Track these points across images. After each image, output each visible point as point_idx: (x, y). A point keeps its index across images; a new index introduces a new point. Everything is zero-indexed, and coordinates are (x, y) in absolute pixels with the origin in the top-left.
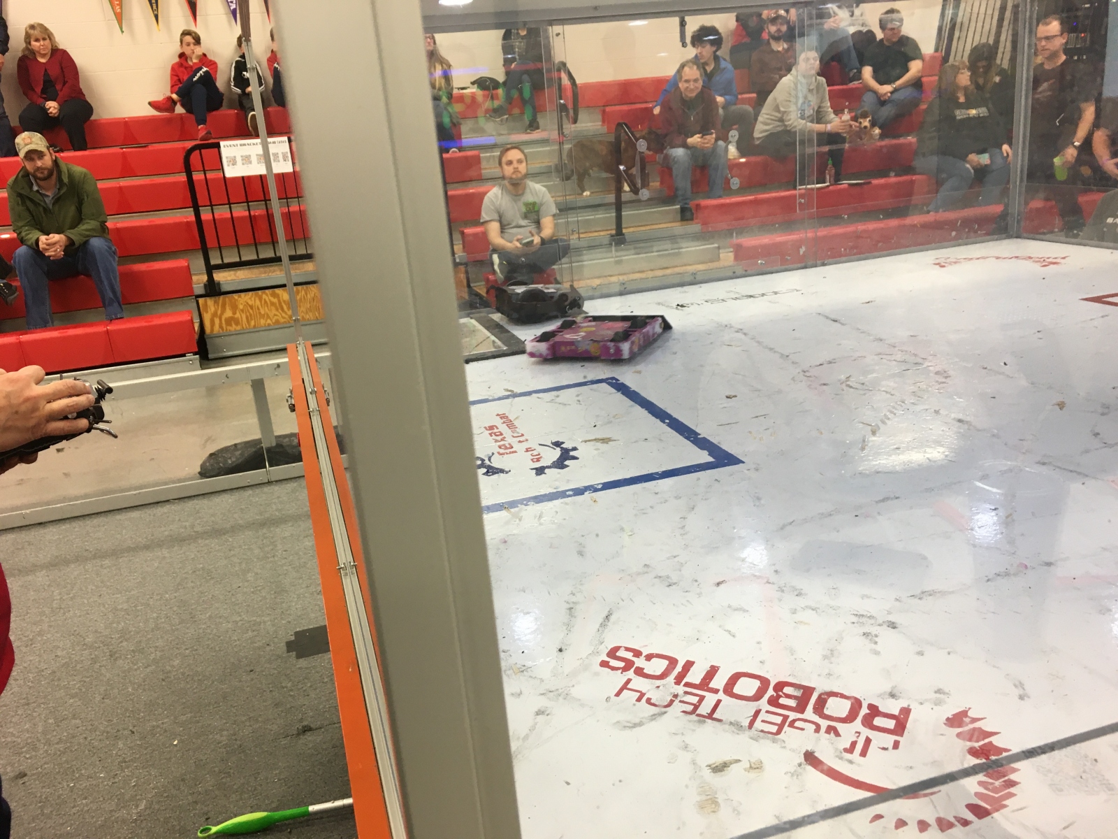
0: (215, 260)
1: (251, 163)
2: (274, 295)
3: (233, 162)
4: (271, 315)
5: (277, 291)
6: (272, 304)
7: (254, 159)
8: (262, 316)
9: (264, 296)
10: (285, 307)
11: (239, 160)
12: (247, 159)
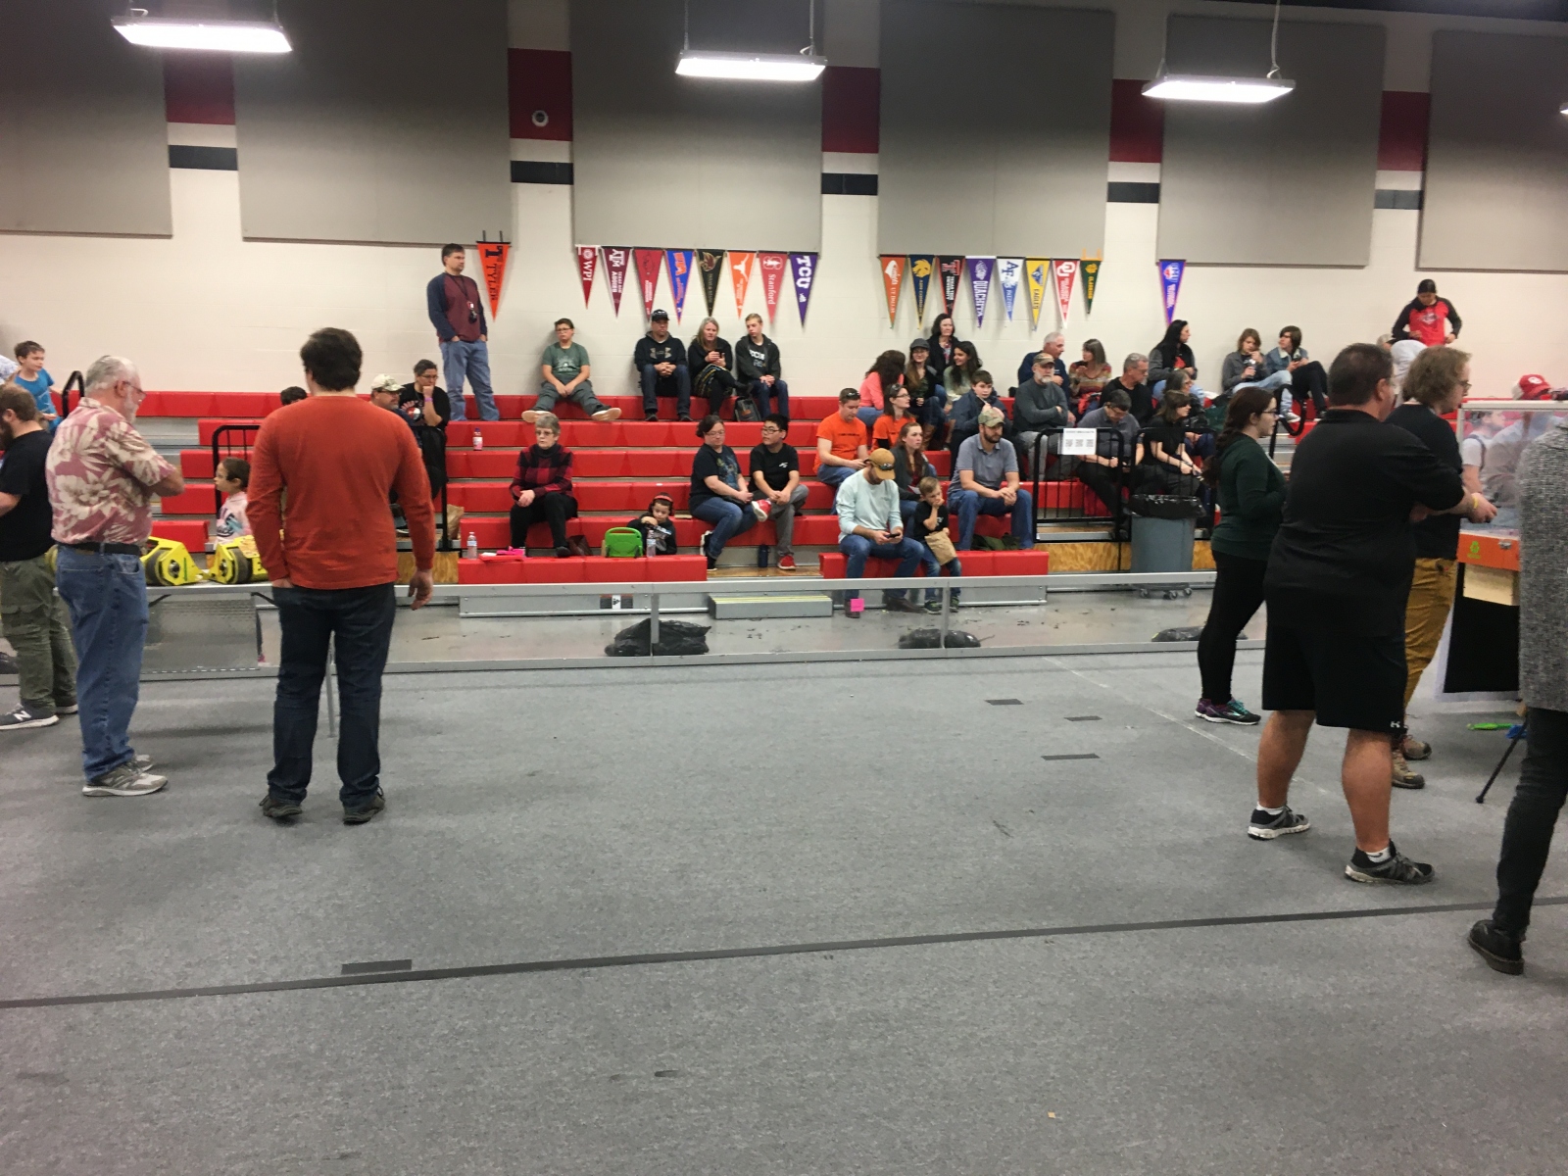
0: (1040, 517)
1: (1081, 445)
2: (1074, 548)
3: (1070, 444)
4: (1068, 562)
5: (1077, 544)
6: (1071, 554)
7: (1085, 443)
8: (1061, 563)
9: (1066, 548)
10: (1079, 557)
11: (1074, 442)
12: (1080, 443)
